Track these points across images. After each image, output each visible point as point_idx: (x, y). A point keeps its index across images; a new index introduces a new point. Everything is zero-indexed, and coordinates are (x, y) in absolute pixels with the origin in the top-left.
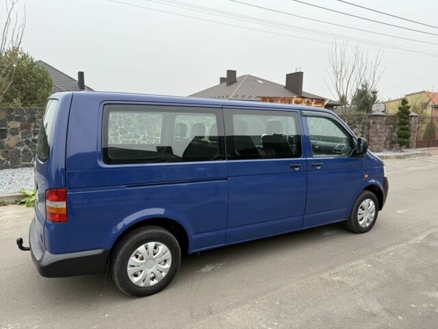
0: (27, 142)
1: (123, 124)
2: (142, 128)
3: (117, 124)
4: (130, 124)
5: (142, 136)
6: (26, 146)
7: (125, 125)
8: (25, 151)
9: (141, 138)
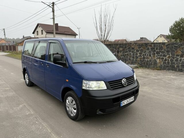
0: (124, 55)
1: (158, 49)
2: (168, 52)
3: (155, 49)
4: (162, 49)
5: (168, 55)
6: (123, 57)
7: (159, 50)
8: (123, 58)
9: (167, 57)
